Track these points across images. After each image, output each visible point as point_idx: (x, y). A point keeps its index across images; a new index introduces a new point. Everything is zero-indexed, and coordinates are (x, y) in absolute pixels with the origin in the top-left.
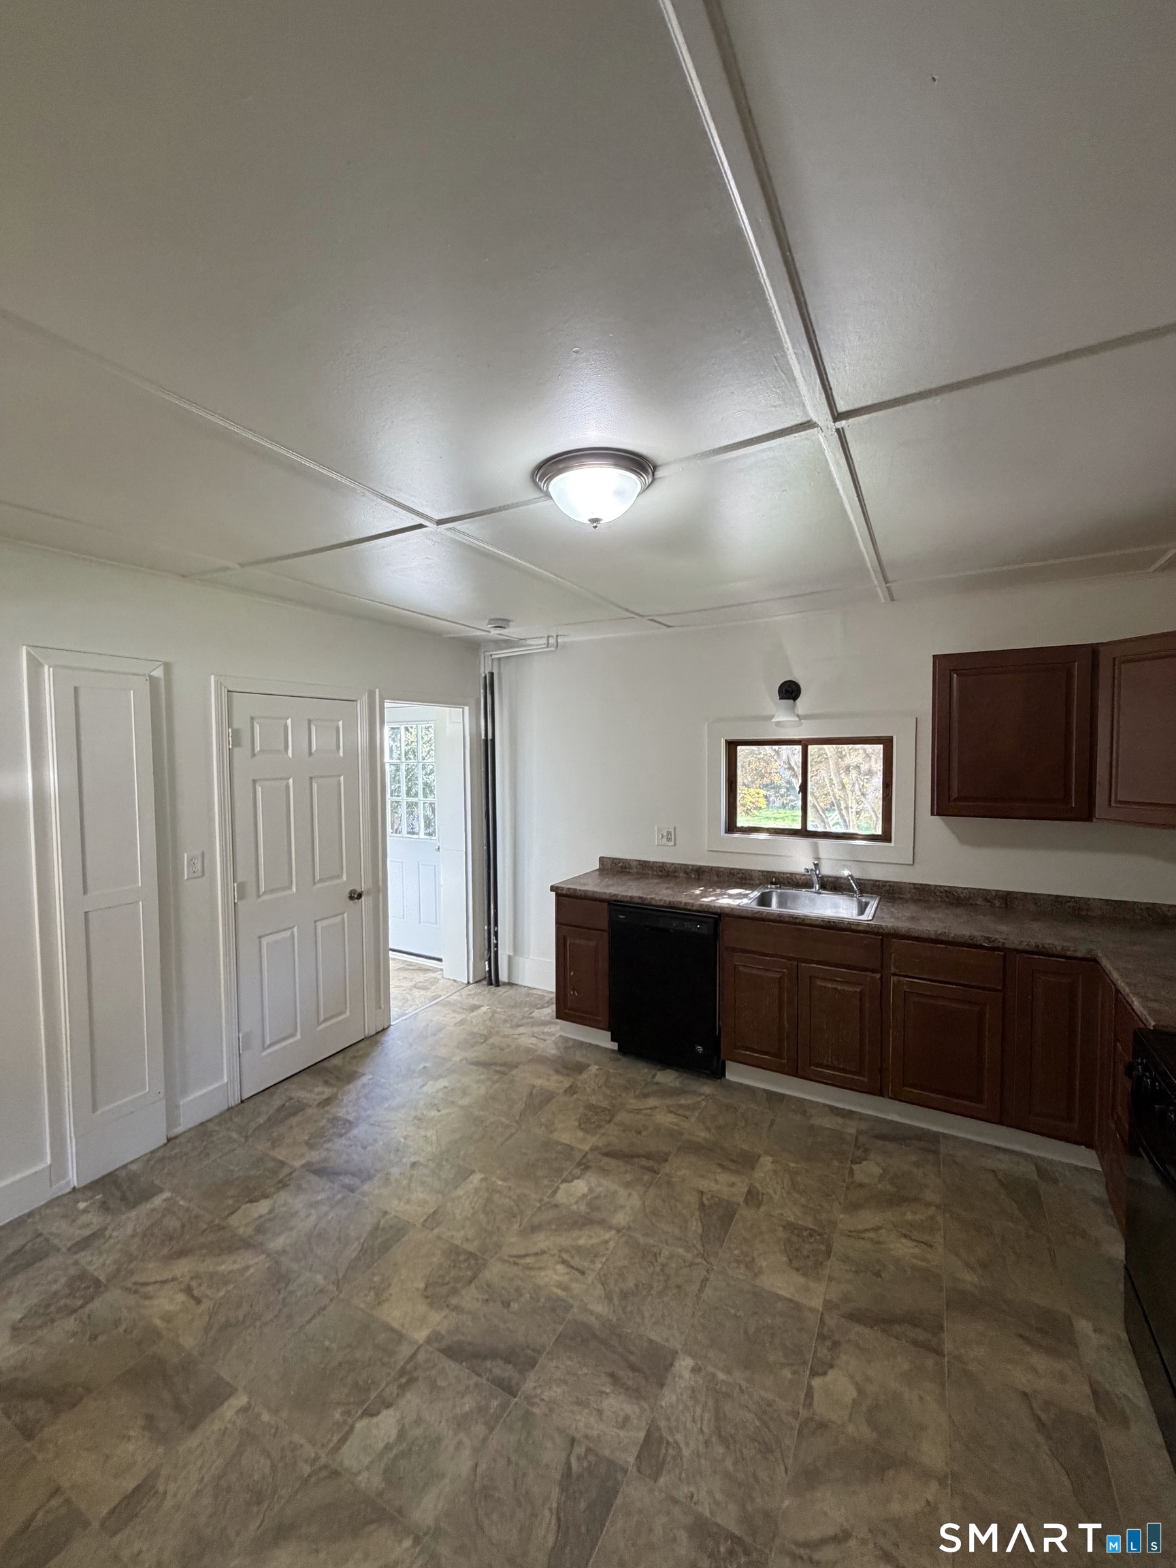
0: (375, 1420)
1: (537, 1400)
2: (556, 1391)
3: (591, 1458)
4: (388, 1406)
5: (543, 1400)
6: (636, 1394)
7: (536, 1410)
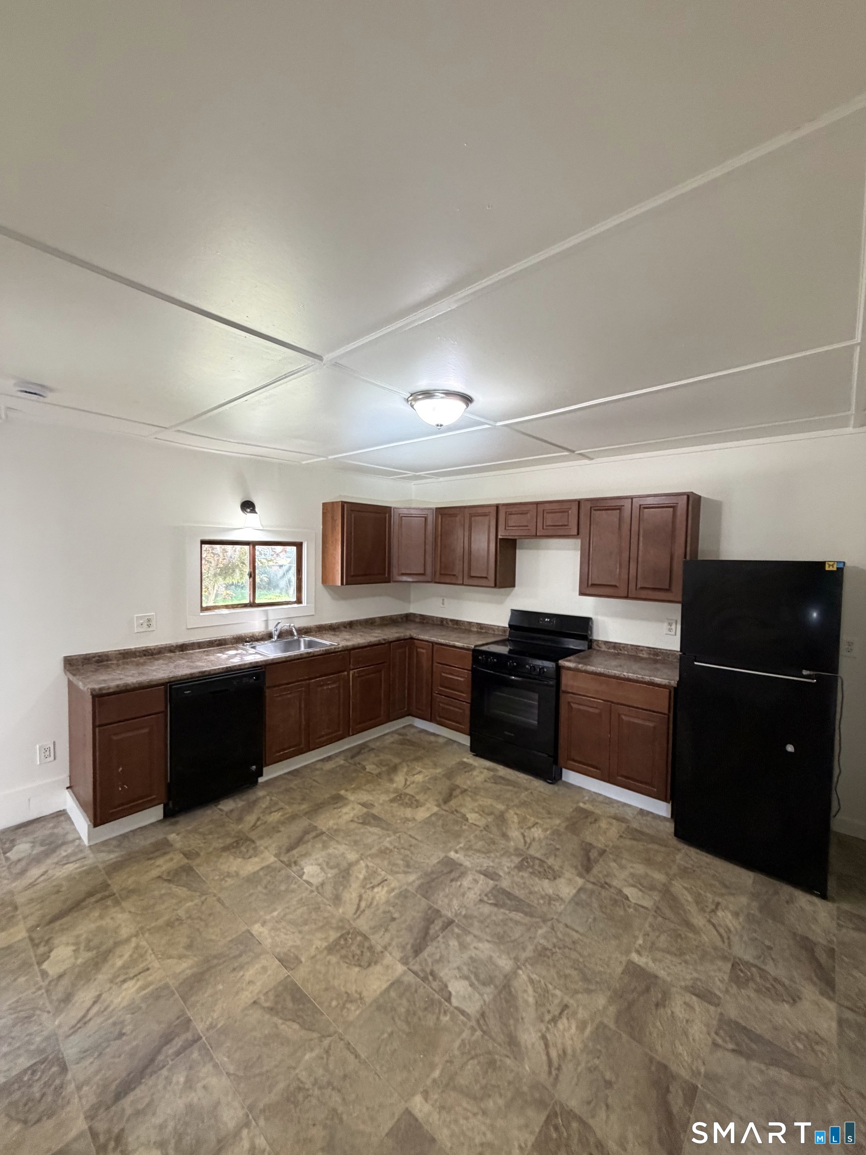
0: (453, 993)
1: (459, 912)
2: (455, 903)
3: (490, 895)
4: (446, 986)
5: (459, 909)
6: (463, 874)
7: (464, 913)
